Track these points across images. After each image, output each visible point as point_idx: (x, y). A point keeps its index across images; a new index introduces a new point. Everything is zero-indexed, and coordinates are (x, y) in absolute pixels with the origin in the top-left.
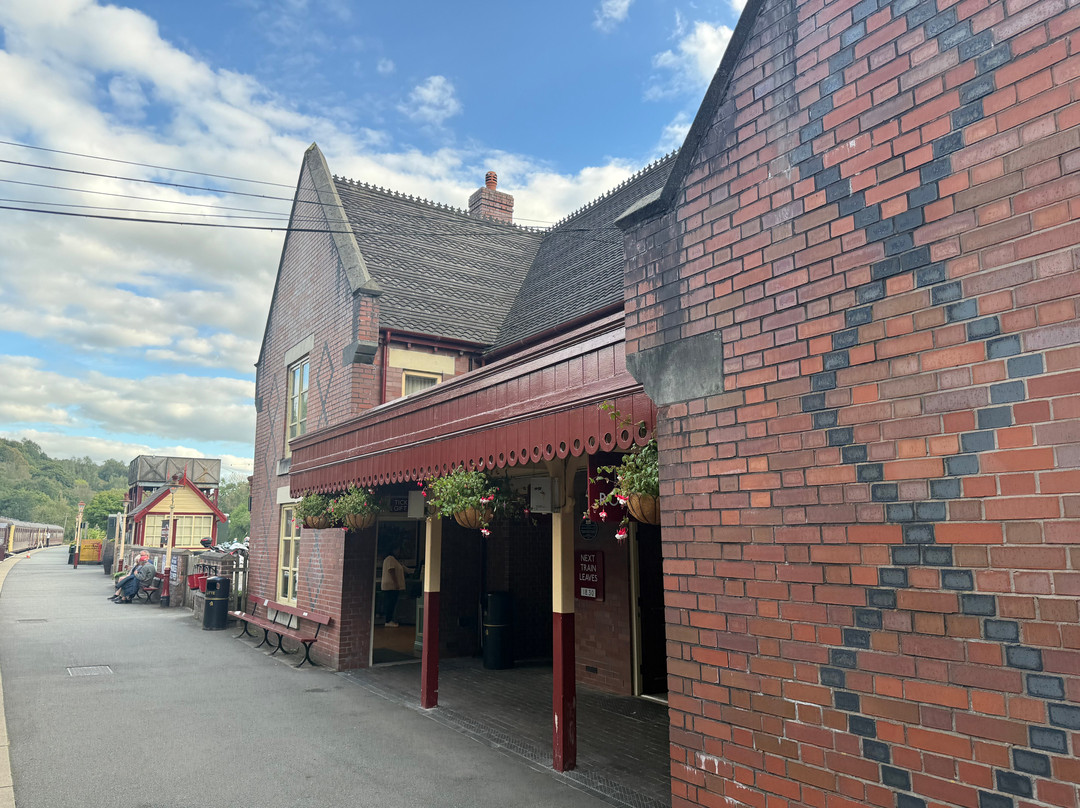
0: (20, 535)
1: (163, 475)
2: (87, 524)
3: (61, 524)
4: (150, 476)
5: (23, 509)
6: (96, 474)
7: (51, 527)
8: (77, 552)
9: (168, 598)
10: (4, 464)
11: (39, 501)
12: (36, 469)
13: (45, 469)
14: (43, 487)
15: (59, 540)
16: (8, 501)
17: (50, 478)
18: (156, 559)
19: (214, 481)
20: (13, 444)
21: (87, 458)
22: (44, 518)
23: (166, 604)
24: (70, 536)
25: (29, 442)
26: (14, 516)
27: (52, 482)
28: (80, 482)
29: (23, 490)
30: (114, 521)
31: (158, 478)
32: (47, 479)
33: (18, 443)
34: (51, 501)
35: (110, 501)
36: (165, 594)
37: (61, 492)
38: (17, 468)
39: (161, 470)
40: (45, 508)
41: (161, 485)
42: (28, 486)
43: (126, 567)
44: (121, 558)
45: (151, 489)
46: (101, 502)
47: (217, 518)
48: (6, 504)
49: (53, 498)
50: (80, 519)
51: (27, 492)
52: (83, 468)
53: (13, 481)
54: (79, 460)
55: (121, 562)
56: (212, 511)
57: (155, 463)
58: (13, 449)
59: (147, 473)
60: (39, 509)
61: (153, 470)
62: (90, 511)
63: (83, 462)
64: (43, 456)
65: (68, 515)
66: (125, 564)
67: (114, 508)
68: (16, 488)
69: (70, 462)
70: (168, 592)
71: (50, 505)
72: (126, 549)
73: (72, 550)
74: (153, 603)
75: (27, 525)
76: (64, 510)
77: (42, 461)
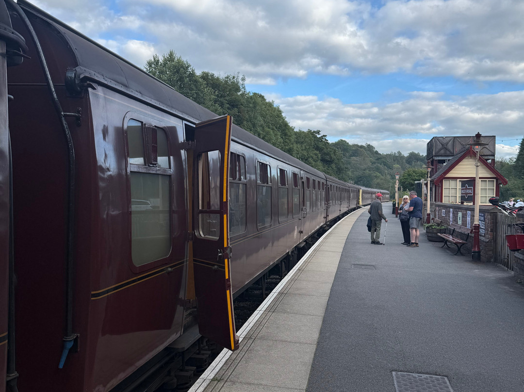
0: (366, 196)
1: (452, 150)
2: (402, 189)
3: (388, 190)
4: (442, 152)
5: (368, 181)
6: (404, 161)
7: (382, 191)
8: (397, 206)
9: (479, 252)
10: (358, 158)
11: (376, 177)
12: (373, 160)
13: (378, 159)
14: (378, 169)
15: (387, 199)
16: (361, 177)
17: (380, 164)
18: (460, 214)
19: (490, 153)
20: (362, 147)
21: (399, 152)
22: (379, 186)
23: (477, 259)
24: (392, 197)
25: (369, 145)
26: (364, 185)
27: (381, 166)
28: (397, 166)
29: (367, 171)
30: (420, 185)
31: (448, 153)
32: (379, 165)
33: (364, 146)
34: (382, 177)
35: (414, 174)
36: (476, 250)
37: (386, 171)
38: (364, 160)
39: (450, 146)
40: (379, 181)
41: (450, 158)
42: (370, 169)
43: (433, 219)
44: (429, 212)
45: (444, 161)
46: (409, 175)
47: (499, 182)
48: (360, 179)
49: (382, 176)
50: (397, 186)
51: (369, 172)
52: (397, 158)
53: (362, 167)
54: (395, 153)
55: (429, 215)
56: (495, 176)
57: (445, 141)
58: (361, 150)
59: (440, 150)
60: (376, 181)
61: (444, 146)
62: (403, 180)
63: (397, 155)
64: (377, 152)
65: (391, 184)
66: (431, 217)
67: (417, 178)
68: (364, 170)
69: (390, 155)
70: (479, 248)
71: (381, 179)
72: (431, 205)
73: (394, 205)
74: (462, 254)
75: (369, 189)
76: (389, 182)
77: (375, 155)
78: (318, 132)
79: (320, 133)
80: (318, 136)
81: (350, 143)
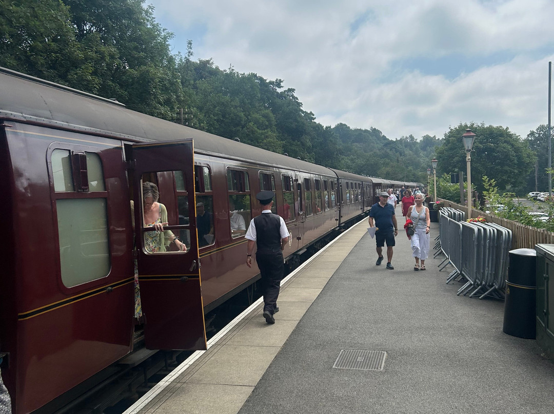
10: (362, 144)
20: (366, 131)
27: (391, 153)
40: (388, 169)
58: (365, 134)
64: (384, 138)
78: (278, 83)
79: (282, 84)
80: (279, 90)
81: (351, 128)
